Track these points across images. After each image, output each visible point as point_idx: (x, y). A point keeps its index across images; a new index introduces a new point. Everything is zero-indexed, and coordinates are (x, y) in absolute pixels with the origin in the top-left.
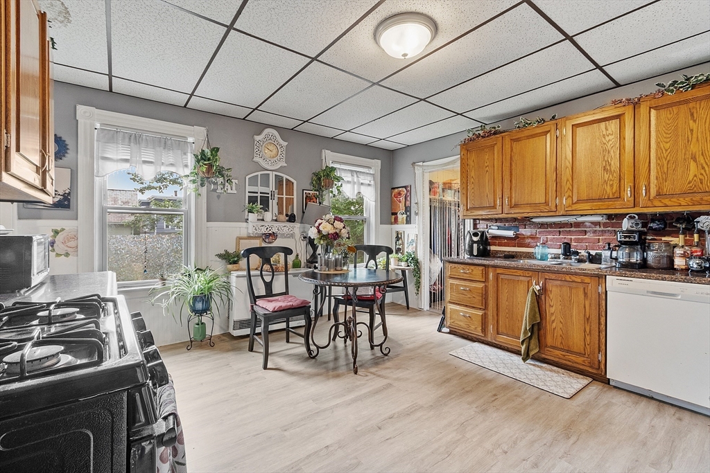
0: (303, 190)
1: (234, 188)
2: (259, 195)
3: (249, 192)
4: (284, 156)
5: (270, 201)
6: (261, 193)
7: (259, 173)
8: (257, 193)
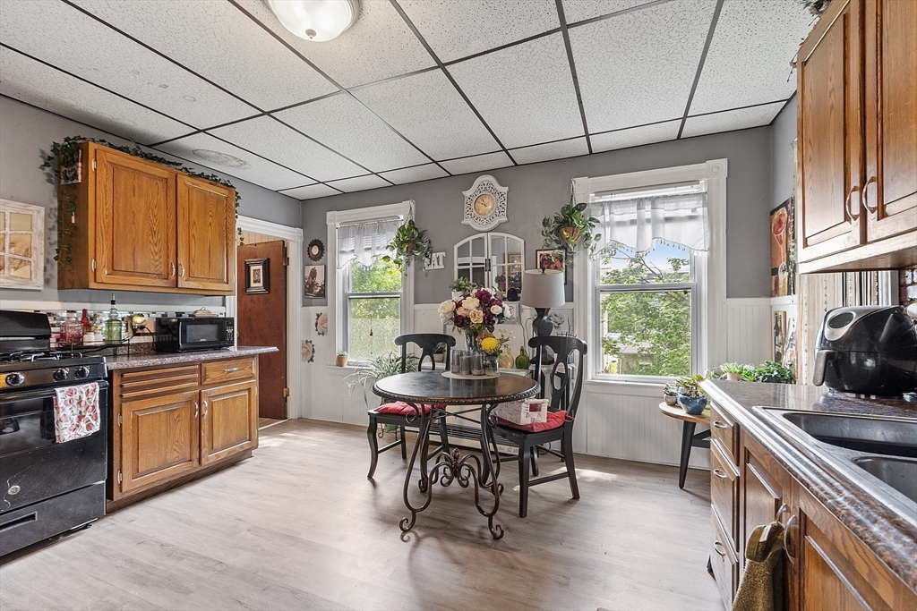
0: (537, 251)
1: (441, 262)
2: (471, 267)
3: (459, 265)
4: (505, 207)
5: (486, 273)
6: (473, 264)
7: (470, 239)
8: (469, 264)
